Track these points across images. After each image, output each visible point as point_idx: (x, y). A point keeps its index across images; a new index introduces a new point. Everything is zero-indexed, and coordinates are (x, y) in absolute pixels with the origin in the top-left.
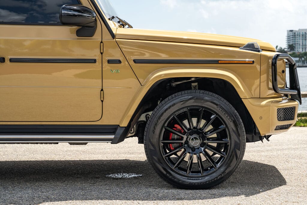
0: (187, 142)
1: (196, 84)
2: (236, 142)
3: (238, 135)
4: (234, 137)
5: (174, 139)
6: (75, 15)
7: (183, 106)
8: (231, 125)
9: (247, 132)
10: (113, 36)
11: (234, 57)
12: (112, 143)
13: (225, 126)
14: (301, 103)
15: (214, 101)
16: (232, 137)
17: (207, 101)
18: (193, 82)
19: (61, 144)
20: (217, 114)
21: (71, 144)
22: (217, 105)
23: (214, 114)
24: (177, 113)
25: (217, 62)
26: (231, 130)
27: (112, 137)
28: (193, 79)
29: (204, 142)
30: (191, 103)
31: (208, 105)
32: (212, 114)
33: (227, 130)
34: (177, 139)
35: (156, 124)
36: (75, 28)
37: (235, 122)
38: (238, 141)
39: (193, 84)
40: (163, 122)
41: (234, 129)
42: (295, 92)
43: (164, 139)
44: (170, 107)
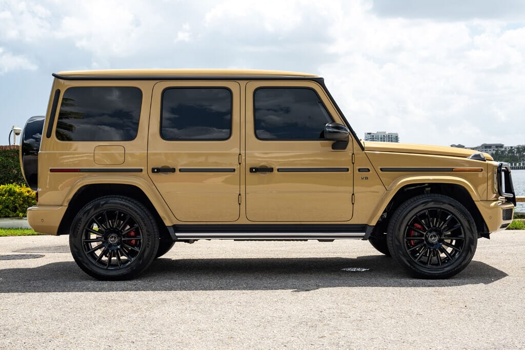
0: (427, 239)
1: (429, 189)
2: (470, 238)
3: (472, 232)
4: (468, 234)
5: (415, 236)
6: (334, 132)
7: (424, 207)
8: (466, 224)
9: (479, 230)
10: (363, 148)
11: (463, 166)
12: (362, 240)
13: (460, 224)
14: (515, 205)
15: (451, 204)
16: (467, 234)
17: (444, 203)
18: (427, 187)
19: (310, 241)
20: (453, 214)
21: (320, 240)
22: (453, 206)
23: (450, 215)
24: (418, 215)
25: (451, 170)
26: (466, 228)
27: (363, 234)
28: (426, 185)
29: (442, 238)
30: (431, 205)
31: (446, 206)
32: (448, 215)
33: (461, 228)
34: (418, 236)
35: (401, 223)
36: (331, 142)
37: (469, 221)
38: (472, 237)
39: (427, 189)
40: (407, 221)
41: (469, 227)
42: (511, 196)
43: (407, 236)
44: (413, 209)
